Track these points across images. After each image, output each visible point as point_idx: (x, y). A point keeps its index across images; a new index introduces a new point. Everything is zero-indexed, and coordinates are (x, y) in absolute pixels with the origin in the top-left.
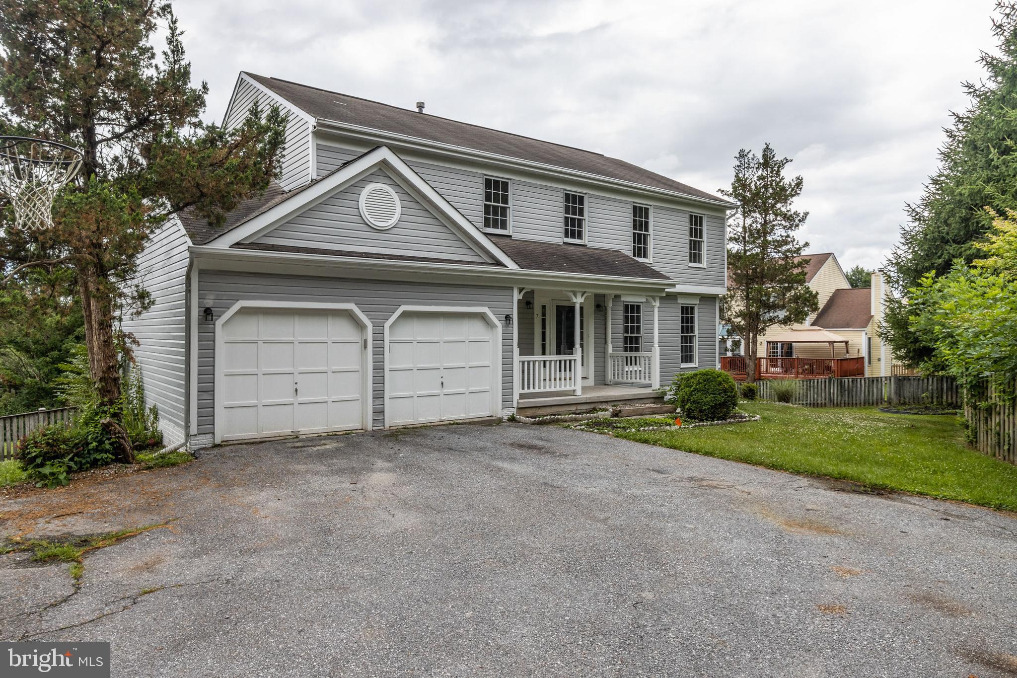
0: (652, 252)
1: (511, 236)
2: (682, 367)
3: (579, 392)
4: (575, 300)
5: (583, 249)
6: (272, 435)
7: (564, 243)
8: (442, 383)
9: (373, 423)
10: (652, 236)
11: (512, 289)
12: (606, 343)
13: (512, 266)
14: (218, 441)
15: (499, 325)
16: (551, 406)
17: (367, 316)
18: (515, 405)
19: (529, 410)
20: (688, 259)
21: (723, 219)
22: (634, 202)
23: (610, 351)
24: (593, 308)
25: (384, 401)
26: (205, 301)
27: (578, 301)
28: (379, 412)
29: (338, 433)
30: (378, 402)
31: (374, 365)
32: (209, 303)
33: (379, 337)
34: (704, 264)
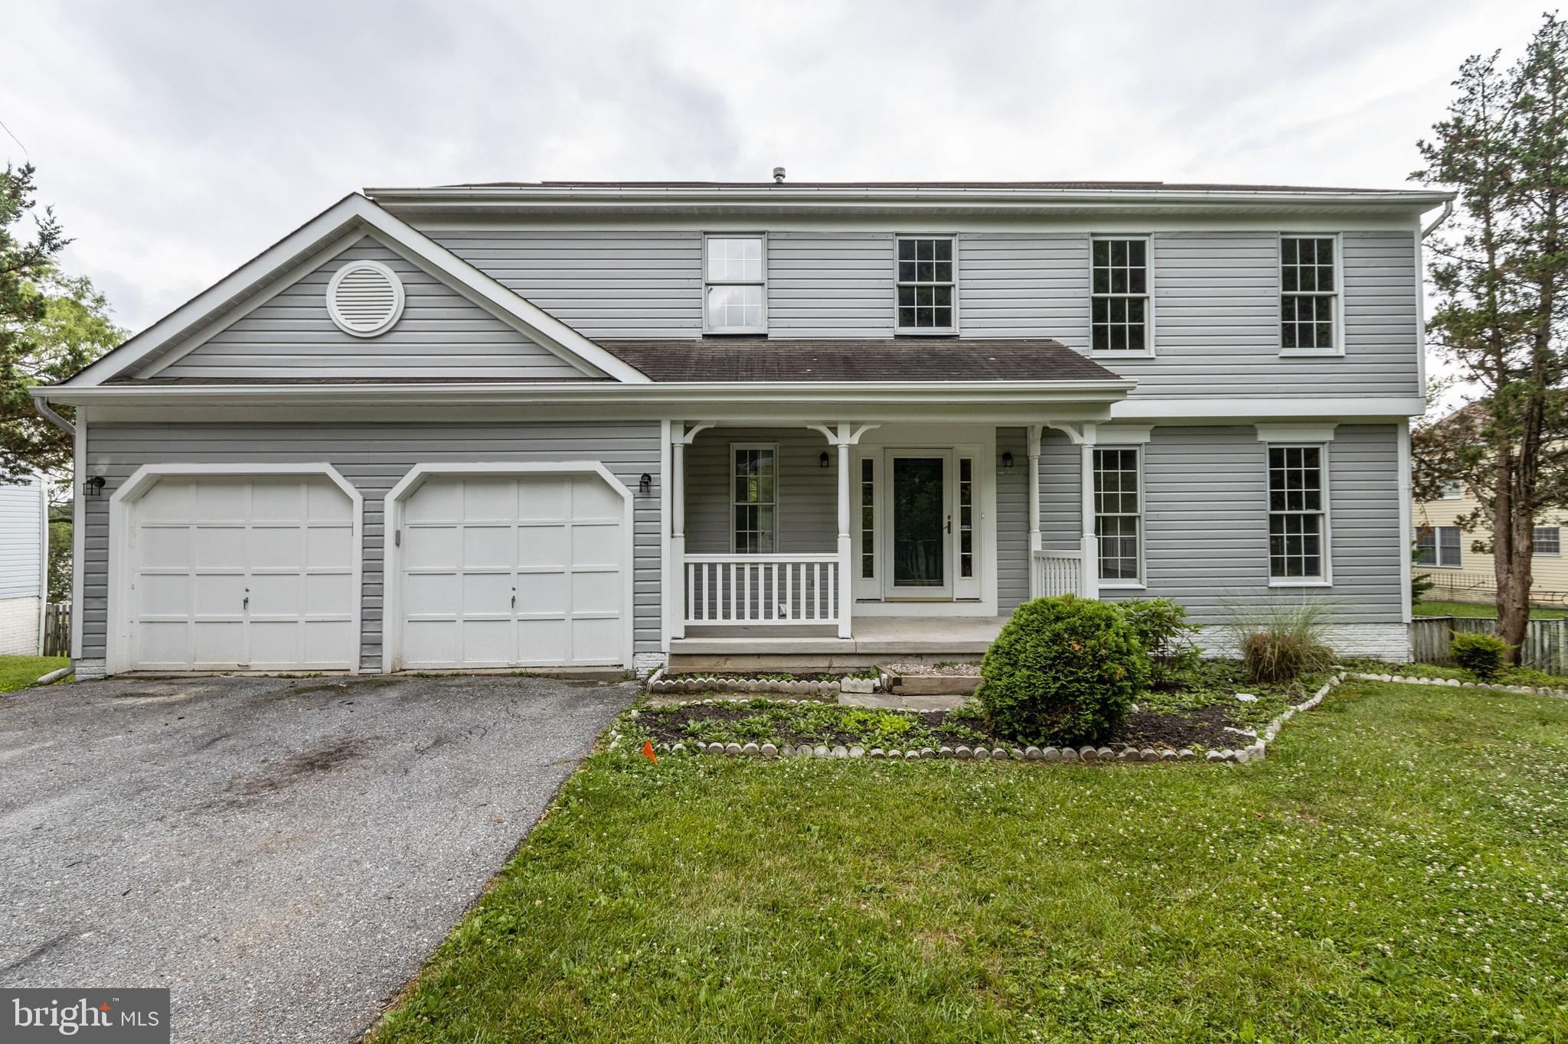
0: (1153, 333)
1: (766, 336)
2: (1272, 584)
3: (845, 630)
4: (832, 440)
5: (948, 344)
6: (209, 668)
7: (896, 336)
8: (513, 600)
9: (361, 662)
10: (1153, 299)
11: (657, 424)
12: (1028, 530)
13: (628, 377)
14: (110, 670)
15: (627, 494)
16: (759, 655)
17: (354, 483)
18: (665, 646)
19: (700, 659)
20: (1279, 339)
21: (1410, 236)
22: (1093, 235)
23: (1036, 544)
24: (992, 461)
25: (381, 625)
26: (96, 468)
27: (844, 441)
28: (371, 645)
29: (270, 674)
30: (371, 626)
31: (363, 566)
32: (101, 470)
33: (372, 518)
34: (1339, 347)
